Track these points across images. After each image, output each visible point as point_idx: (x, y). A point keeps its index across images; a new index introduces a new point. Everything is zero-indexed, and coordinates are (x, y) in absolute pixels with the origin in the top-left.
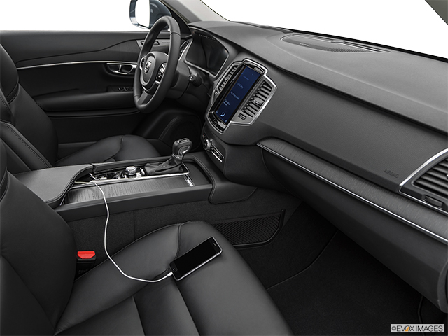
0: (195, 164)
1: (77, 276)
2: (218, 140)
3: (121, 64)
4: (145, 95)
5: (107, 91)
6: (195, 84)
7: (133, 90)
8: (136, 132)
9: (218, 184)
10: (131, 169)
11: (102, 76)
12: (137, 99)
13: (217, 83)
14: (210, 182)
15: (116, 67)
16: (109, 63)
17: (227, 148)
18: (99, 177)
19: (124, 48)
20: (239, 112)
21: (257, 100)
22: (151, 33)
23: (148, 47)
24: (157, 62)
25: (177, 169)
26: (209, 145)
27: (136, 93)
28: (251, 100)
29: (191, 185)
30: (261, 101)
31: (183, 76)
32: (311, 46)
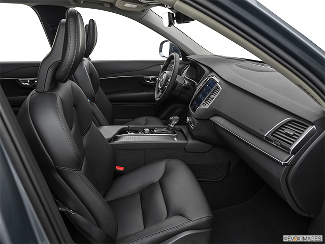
0: (181, 131)
1: (114, 179)
2: (193, 117)
3: (151, 77)
4: (160, 93)
5: (142, 92)
6: (186, 88)
7: (154, 92)
8: (156, 115)
9: (190, 141)
10: (147, 130)
11: (141, 84)
12: (156, 96)
13: (198, 88)
14: (187, 140)
15: (148, 79)
16: (145, 77)
17: (196, 121)
18: (130, 133)
19: (153, 69)
20: (204, 102)
21: (212, 96)
22: (167, 61)
23: (165, 69)
24: (167, 76)
25: (170, 132)
26: (188, 119)
27: (156, 93)
28: (209, 96)
29: (176, 140)
30: (214, 96)
31: (180, 84)
32: (249, 69)
